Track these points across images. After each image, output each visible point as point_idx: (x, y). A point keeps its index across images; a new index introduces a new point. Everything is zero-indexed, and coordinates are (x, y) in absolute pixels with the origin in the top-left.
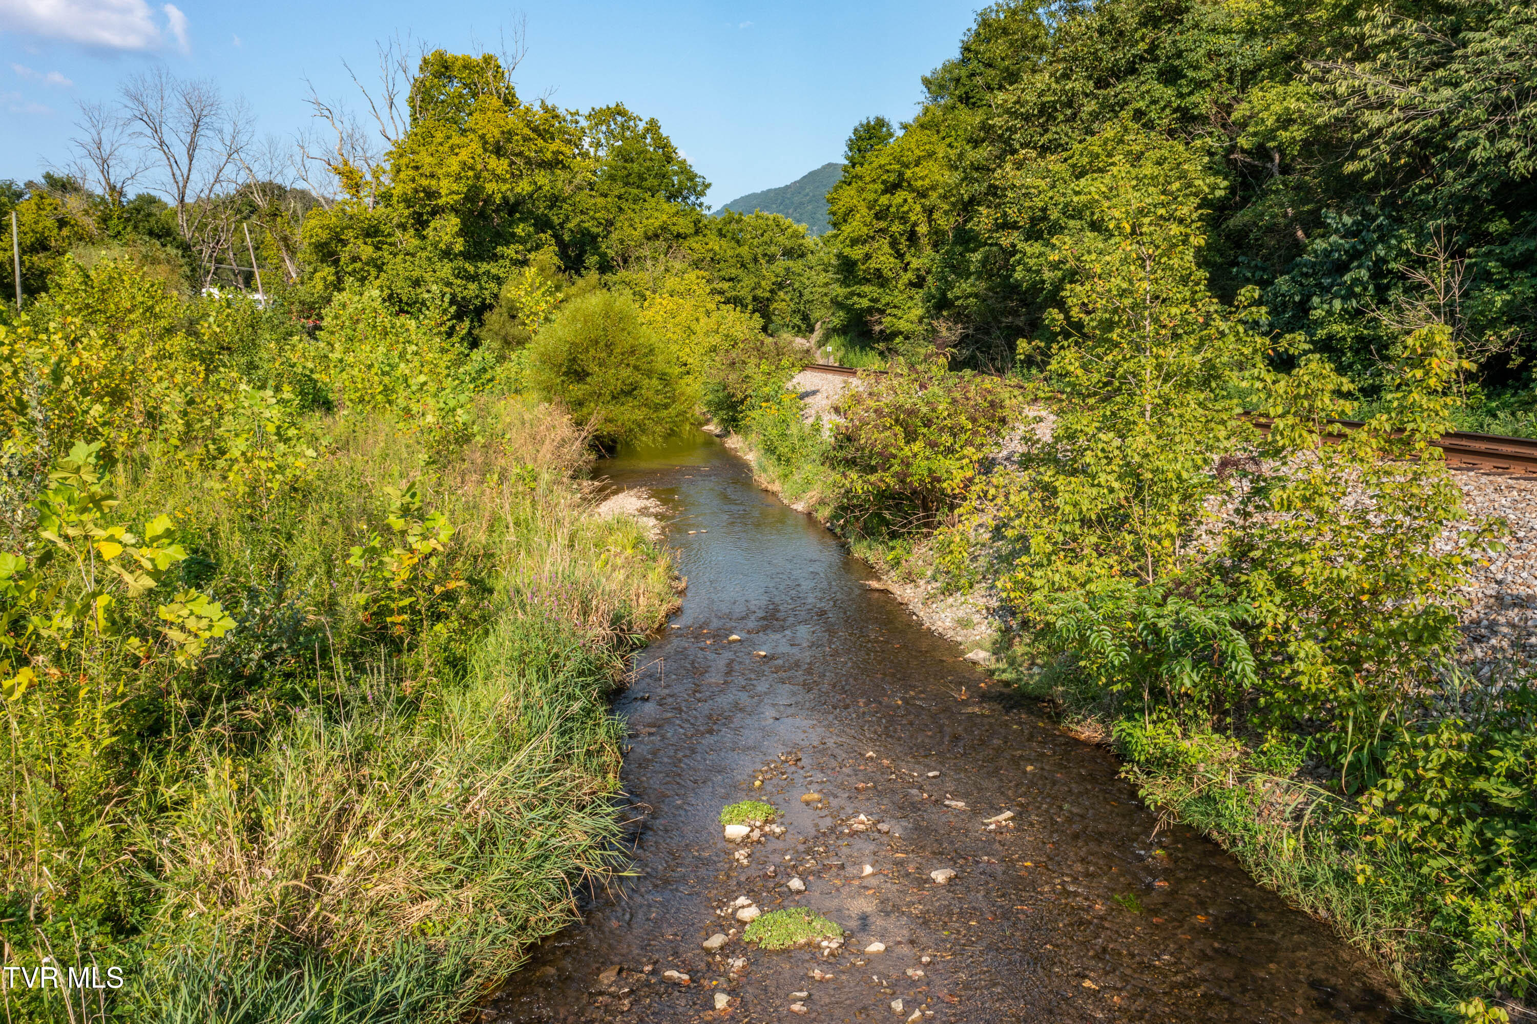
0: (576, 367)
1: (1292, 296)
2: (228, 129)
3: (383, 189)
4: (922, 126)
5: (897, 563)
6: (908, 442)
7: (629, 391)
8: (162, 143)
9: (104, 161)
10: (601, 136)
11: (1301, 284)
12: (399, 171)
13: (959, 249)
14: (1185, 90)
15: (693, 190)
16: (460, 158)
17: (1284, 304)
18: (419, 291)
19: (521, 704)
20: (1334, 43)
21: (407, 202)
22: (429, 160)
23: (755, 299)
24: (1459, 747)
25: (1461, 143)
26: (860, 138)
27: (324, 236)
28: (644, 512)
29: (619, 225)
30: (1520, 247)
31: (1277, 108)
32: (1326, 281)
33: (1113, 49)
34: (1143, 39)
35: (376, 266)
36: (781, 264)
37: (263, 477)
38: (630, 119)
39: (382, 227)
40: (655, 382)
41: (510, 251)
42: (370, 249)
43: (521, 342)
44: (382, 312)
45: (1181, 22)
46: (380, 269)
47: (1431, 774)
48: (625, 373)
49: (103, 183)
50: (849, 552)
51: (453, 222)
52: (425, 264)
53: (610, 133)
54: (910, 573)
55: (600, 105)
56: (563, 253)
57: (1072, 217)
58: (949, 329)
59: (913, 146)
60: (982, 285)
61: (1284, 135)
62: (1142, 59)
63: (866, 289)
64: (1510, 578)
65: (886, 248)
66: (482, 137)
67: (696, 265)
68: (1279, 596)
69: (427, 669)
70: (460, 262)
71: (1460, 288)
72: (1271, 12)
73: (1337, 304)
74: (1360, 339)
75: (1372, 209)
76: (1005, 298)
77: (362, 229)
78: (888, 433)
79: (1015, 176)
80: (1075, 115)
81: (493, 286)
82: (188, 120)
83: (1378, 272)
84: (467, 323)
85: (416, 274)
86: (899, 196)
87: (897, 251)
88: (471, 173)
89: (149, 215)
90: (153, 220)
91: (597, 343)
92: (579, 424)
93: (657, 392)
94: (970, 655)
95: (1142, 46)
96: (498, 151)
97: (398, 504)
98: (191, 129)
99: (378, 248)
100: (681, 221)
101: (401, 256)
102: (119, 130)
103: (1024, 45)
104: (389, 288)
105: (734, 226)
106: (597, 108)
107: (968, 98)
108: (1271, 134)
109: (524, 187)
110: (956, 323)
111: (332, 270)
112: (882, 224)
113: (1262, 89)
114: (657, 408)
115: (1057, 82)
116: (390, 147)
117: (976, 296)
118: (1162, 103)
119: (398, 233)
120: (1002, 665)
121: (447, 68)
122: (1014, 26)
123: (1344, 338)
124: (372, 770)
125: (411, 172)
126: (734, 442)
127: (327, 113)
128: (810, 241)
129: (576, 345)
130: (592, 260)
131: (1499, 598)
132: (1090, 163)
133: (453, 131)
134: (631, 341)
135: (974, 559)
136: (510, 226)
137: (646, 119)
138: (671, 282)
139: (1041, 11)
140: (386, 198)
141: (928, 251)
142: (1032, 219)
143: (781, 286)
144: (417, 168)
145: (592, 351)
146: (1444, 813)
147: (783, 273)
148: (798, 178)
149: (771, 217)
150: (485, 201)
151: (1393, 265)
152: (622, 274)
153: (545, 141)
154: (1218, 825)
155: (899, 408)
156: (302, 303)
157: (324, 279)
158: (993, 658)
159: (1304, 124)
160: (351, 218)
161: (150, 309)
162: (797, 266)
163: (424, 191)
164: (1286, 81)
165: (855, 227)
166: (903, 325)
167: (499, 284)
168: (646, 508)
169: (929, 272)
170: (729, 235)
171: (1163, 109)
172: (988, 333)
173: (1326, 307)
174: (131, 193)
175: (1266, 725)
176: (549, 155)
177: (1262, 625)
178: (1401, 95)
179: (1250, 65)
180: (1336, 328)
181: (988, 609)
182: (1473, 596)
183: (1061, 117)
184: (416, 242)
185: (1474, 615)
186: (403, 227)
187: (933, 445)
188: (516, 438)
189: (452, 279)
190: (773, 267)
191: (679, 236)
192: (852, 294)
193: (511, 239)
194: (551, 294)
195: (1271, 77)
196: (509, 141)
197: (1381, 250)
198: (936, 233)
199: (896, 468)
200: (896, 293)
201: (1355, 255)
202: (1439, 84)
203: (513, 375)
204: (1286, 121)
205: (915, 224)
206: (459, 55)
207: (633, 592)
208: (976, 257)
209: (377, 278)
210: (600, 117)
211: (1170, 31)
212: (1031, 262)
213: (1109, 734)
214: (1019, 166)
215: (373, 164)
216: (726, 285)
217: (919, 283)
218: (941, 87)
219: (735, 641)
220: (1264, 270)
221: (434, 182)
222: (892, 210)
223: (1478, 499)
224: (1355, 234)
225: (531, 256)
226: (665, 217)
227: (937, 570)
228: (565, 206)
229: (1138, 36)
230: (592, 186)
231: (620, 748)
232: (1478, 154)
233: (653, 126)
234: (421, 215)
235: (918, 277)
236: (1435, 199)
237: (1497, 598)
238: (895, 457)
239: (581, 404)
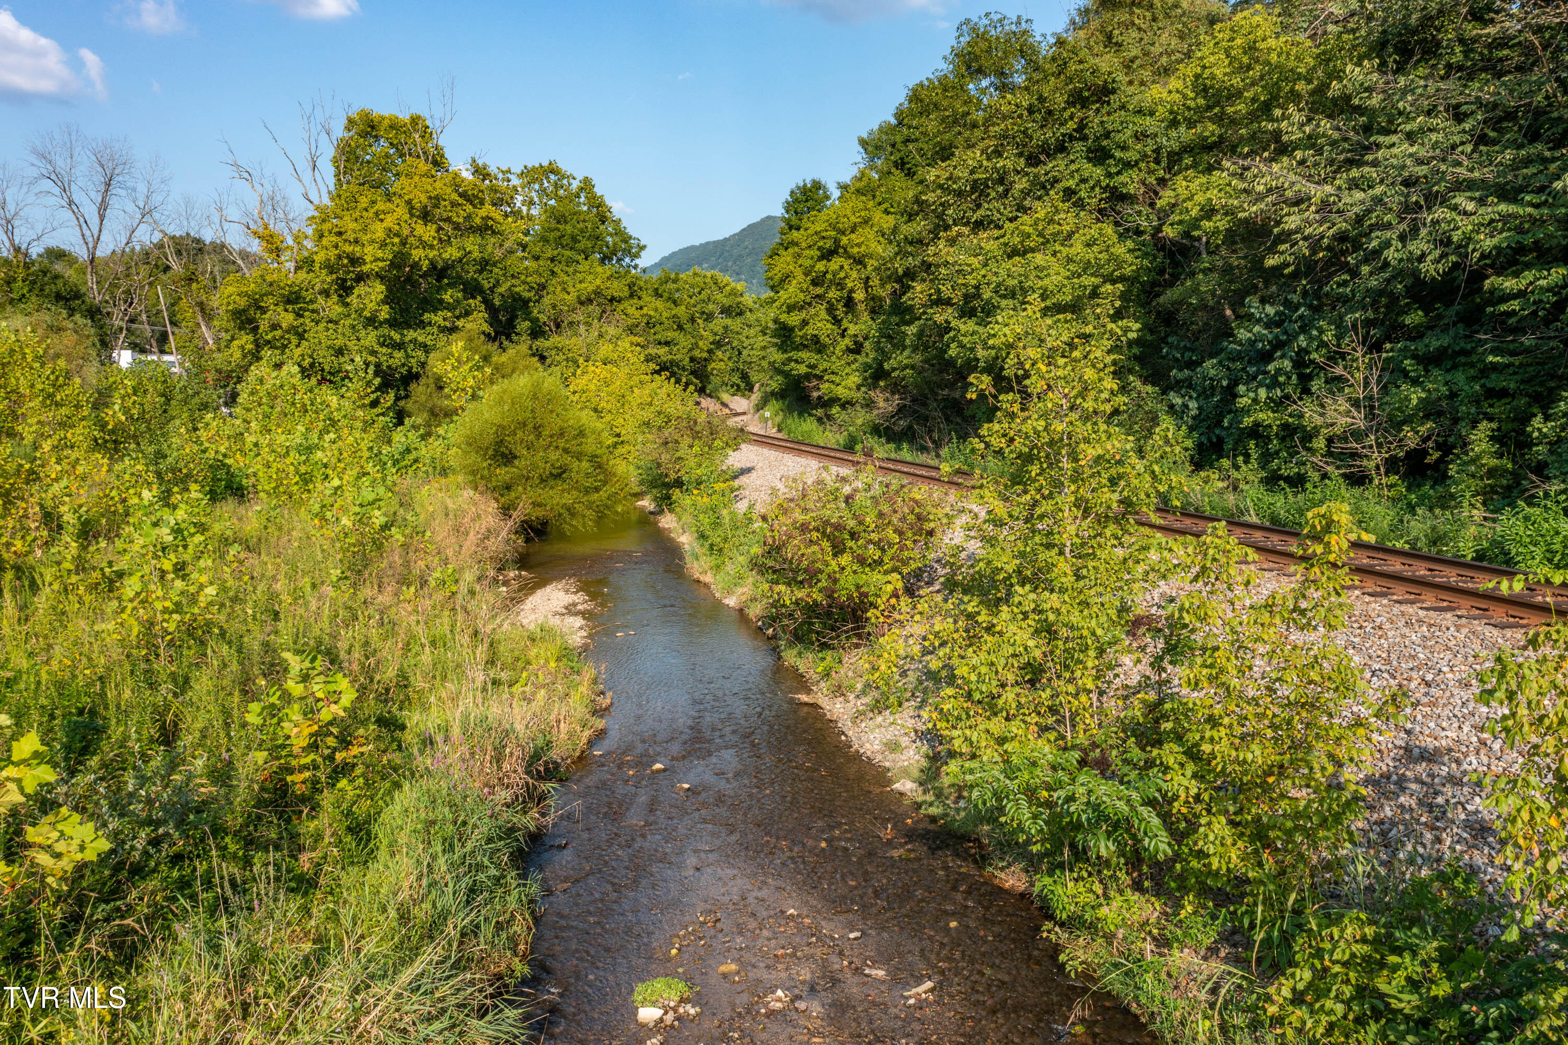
0: (503, 449)
1: (1219, 381)
2: (142, 188)
3: (306, 254)
4: (858, 192)
5: (827, 675)
6: (835, 555)
7: (559, 474)
8: (71, 202)
9: (8, 222)
10: (534, 194)
11: (1228, 369)
12: (321, 236)
13: (895, 319)
14: (1113, 170)
15: (628, 252)
16: (385, 224)
17: (1212, 387)
18: (342, 360)
19: (425, 882)
20: (1253, 137)
21: (330, 268)
22: (352, 225)
23: (692, 359)
24: (1364, 940)
25: (1374, 244)
26: (796, 201)
27: (243, 303)
28: (570, 610)
29: (551, 289)
30: (1434, 342)
31: (1200, 198)
32: (1252, 370)
33: (1042, 127)
34: (1071, 118)
35: (297, 333)
36: (720, 322)
37: (159, 617)
38: (563, 177)
39: (304, 293)
40: (585, 464)
41: (438, 318)
42: (291, 316)
43: (450, 414)
44: (302, 388)
45: (1108, 103)
46: (301, 337)
47: (1337, 969)
48: (554, 456)
49: (7, 244)
50: (780, 658)
51: (378, 289)
52: (348, 332)
53: (543, 192)
54: (840, 687)
55: (533, 162)
56: (493, 319)
57: (1004, 297)
58: (887, 400)
59: (849, 212)
60: (918, 358)
61: (1207, 225)
62: (1071, 138)
63: (804, 355)
64: (1418, 729)
65: (823, 314)
66: (409, 202)
67: (631, 330)
68: (1190, 768)
69: (327, 841)
70: (385, 330)
71: (1378, 384)
72: (1192, 104)
73: (1263, 393)
74: (1285, 426)
75: (1295, 298)
76: (941, 372)
77: (283, 296)
78: (815, 548)
79: (948, 253)
80: (1007, 191)
81: (420, 353)
82: (100, 178)
83: (1299, 363)
84: (391, 396)
85: (339, 343)
86: (835, 264)
87: (834, 318)
88: (396, 240)
89: (56, 277)
90: (60, 283)
91: (525, 425)
92: (506, 511)
93: (588, 475)
94: (897, 786)
95: (1071, 125)
96: (426, 216)
97: (298, 668)
98: (103, 188)
99: (299, 315)
100: (616, 283)
101: (322, 325)
102: (25, 189)
103: (955, 122)
104: (311, 356)
105: (671, 286)
106: (530, 166)
107: (903, 164)
108: (1195, 223)
109: (452, 253)
110: (893, 393)
111: (251, 337)
112: (819, 290)
113: (1185, 179)
114: (587, 491)
115: (988, 159)
116: (312, 212)
117: (913, 367)
118: (1092, 183)
119: (321, 300)
120: (930, 797)
121: (373, 127)
122: (945, 103)
123: (1270, 426)
124: (260, 985)
125: (334, 239)
126: (667, 521)
127: (246, 175)
128: (748, 300)
129: (504, 428)
130: (523, 325)
131: (1407, 749)
132: (1022, 242)
133: (378, 196)
134: (560, 423)
135: (904, 674)
136: (438, 292)
137: (580, 177)
138: (605, 349)
139: (971, 86)
140: (306, 264)
141: (865, 316)
142: (966, 296)
143: (718, 344)
144: (340, 234)
145: (520, 434)
146: (1350, 1009)
147: (721, 331)
148: (737, 230)
149: (709, 274)
150: (412, 267)
151: (1314, 356)
152: (555, 340)
153: (475, 206)
154: (1136, 998)
155: (827, 523)
156: (219, 371)
157: (243, 347)
158: (920, 790)
159: (1226, 214)
160: (271, 285)
161: (51, 396)
162: (734, 324)
163: (348, 257)
164: (1210, 169)
165: (792, 292)
166: (841, 392)
167: (427, 352)
168: (574, 604)
169: (866, 338)
170: (666, 295)
171: (1093, 188)
172: (924, 404)
173: (1252, 395)
174: (35, 251)
175: (1184, 888)
176: (478, 221)
177: (1176, 797)
178: (1318, 192)
179: (1176, 146)
180: (1261, 416)
181: (916, 731)
182: (1383, 747)
183: (993, 194)
184: (339, 309)
185: (1384, 768)
186: (326, 293)
187: (862, 561)
188: (440, 531)
189: (377, 347)
190: (711, 325)
191: (612, 299)
192: (790, 360)
193: (437, 305)
194: (479, 368)
195: (1195, 166)
196: (437, 206)
197: (1302, 341)
198: (873, 299)
199: (823, 584)
200: (834, 359)
201: (1278, 345)
202: (1354, 185)
203: (438, 455)
204: (1209, 212)
205: (852, 291)
206: (386, 113)
207: (553, 717)
208: (911, 330)
209: (298, 346)
210: (532, 175)
211: (1098, 110)
212: (965, 340)
213: (1032, 885)
214: (952, 242)
215: (295, 227)
216: (662, 351)
217: (857, 349)
218: (877, 148)
219: (658, 771)
220: (1193, 350)
221: (358, 249)
222: (829, 276)
223: (1390, 634)
224: (1279, 324)
225: (460, 323)
226: (598, 282)
227: (868, 685)
228: (496, 270)
229: (1066, 115)
230: (524, 247)
231: (533, 913)
232: (1390, 254)
233: (587, 185)
234: (345, 280)
235: (856, 343)
236: (1352, 291)
237: (1406, 749)
238: (821, 572)
239: (508, 488)
